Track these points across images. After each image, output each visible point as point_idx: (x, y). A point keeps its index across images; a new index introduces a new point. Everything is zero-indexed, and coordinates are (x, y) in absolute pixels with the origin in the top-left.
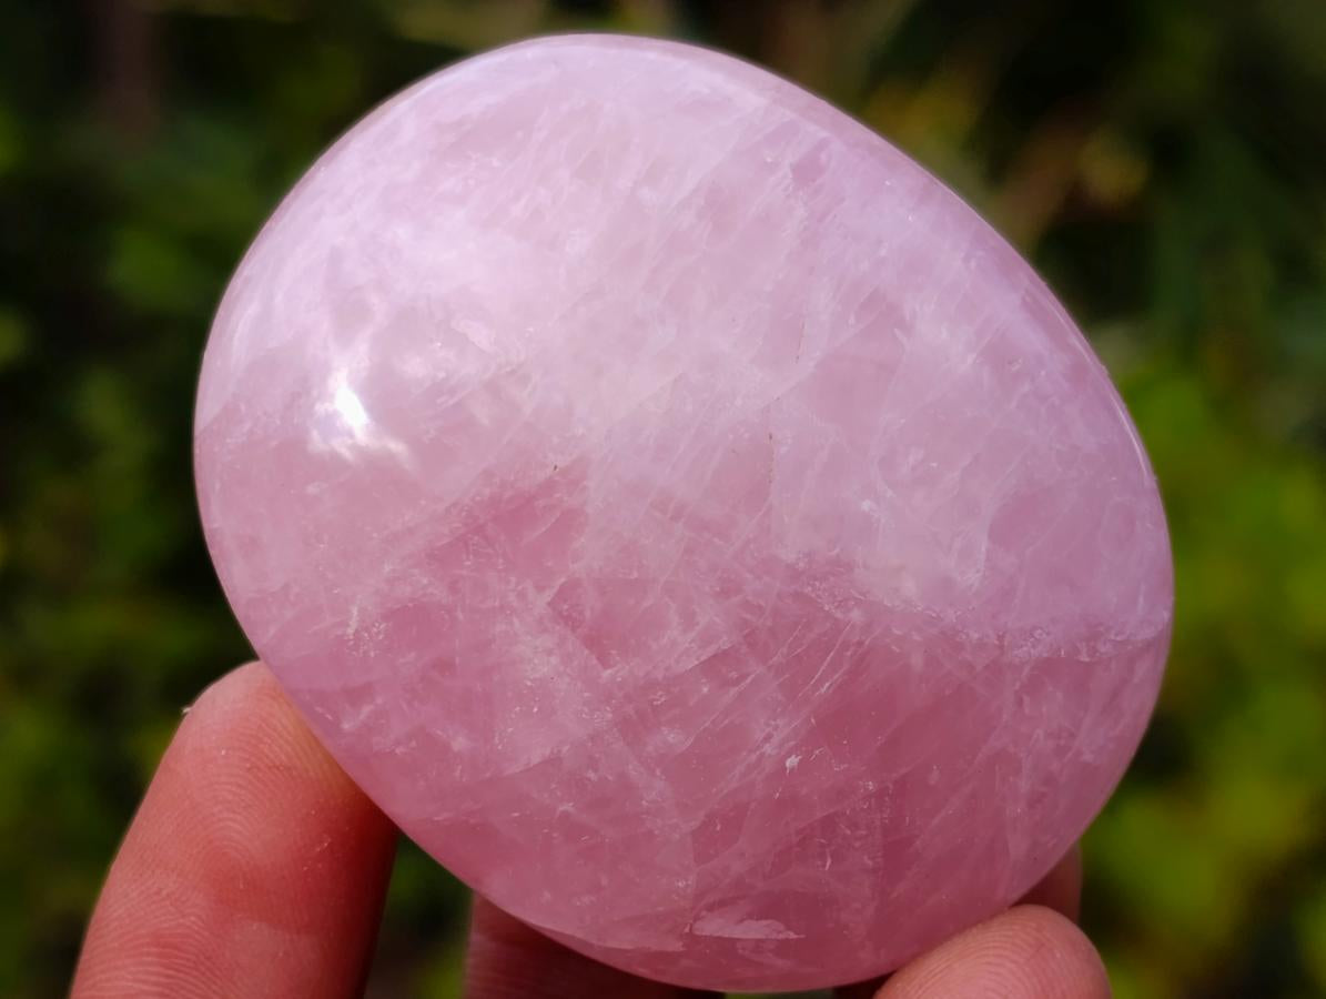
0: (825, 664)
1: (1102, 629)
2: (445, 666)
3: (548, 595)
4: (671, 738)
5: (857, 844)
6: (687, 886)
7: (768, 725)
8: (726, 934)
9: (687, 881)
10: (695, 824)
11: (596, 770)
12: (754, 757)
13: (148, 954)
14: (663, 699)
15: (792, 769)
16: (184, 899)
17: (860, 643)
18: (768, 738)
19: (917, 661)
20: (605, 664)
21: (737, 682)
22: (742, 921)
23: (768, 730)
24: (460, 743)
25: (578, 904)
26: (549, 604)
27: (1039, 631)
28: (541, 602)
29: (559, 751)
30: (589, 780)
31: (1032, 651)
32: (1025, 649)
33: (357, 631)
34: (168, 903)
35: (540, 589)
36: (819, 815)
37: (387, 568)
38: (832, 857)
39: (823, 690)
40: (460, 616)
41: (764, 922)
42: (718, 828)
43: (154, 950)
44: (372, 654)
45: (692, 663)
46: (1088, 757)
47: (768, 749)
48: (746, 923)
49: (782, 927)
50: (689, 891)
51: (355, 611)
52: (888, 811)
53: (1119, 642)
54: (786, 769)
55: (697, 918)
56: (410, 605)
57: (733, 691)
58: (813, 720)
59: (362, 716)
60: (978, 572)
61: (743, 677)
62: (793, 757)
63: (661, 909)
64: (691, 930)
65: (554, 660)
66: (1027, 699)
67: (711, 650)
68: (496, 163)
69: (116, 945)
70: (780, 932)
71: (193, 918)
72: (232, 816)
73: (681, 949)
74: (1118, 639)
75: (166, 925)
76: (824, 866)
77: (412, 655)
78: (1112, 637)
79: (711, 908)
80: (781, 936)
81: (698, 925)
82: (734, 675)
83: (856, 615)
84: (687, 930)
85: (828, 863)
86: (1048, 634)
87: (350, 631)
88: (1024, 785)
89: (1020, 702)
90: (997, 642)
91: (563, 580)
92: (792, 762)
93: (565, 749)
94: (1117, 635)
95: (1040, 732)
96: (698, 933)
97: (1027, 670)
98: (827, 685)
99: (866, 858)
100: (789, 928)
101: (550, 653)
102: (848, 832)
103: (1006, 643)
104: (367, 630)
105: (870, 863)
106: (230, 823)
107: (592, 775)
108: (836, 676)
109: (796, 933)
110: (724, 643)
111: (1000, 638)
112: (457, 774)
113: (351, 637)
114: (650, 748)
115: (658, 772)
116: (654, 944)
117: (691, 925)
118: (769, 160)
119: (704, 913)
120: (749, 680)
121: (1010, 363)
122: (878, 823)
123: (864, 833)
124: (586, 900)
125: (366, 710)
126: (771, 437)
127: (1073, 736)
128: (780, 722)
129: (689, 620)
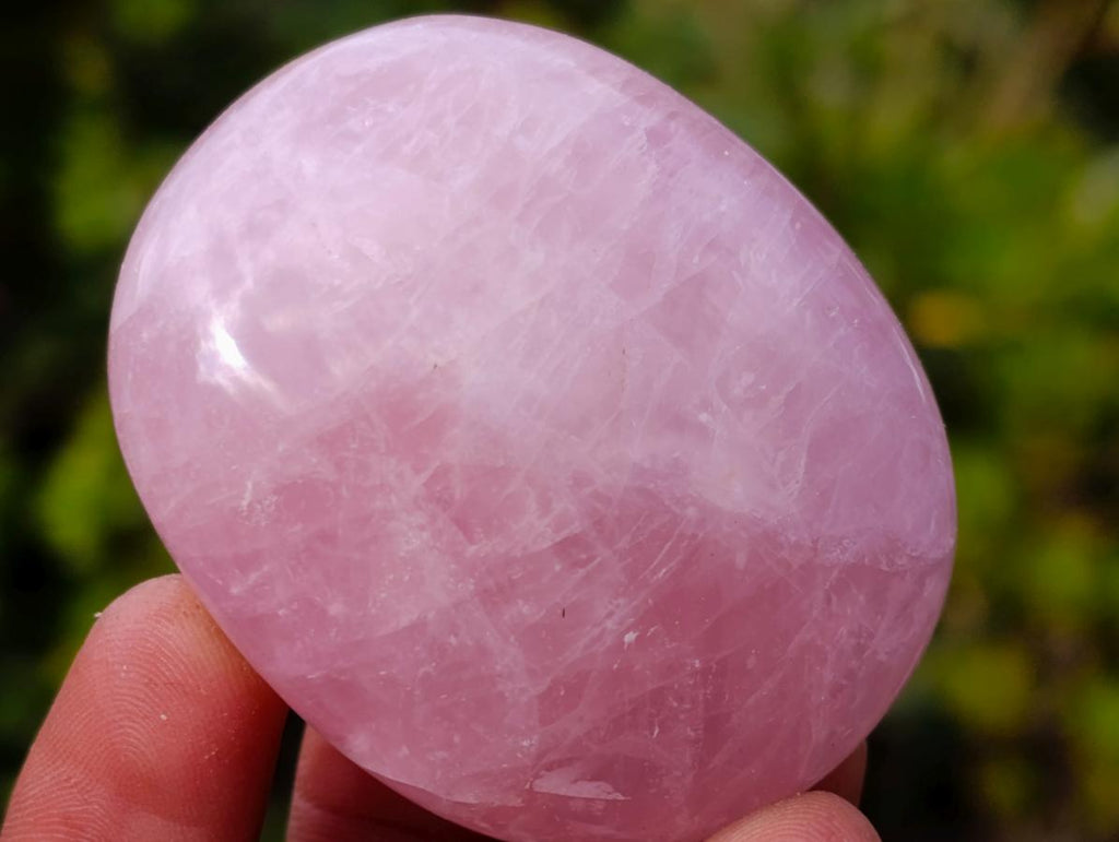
0: (664, 552)
1: (900, 544)
2: (327, 537)
3: (424, 476)
4: (525, 610)
5: (682, 717)
6: (531, 745)
7: (611, 603)
8: (563, 791)
9: (531, 740)
10: (542, 688)
11: (456, 635)
12: (597, 631)
13: (57, 831)
14: (520, 575)
15: (630, 645)
16: (89, 788)
17: (694, 536)
18: (610, 615)
19: (741, 559)
20: (471, 541)
21: (583, 564)
22: (576, 781)
23: (610, 607)
24: (336, 609)
25: (432, 759)
26: (425, 484)
27: (847, 541)
28: (416, 483)
29: (425, 617)
30: (450, 644)
31: (841, 557)
32: (835, 554)
33: (250, 505)
34: (75, 790)
35: (417, 471)
36: (650, 686)
37: (281, 448)
38: (660, 727)
39: (661, 574)
40: (344, 492)
41: (596, 784)
42: (562, 693)
43: (62, 828)
44: (263, 524)
45: (547, 544)
46: (882, 657)
47: (610, 624)
48: (579, 783)
49: (610, 789)
50: (533, 750)
51: (250, 485)
52: (711, 687)
53: (913, 557)
54: (623, 643)
55: (537, 776)
56: (300, 481)
57: (581, 572)
58: (650, 601)
59: (250, 582)
60: (797, 482)
61: (590, 559)
62: (631, 633)
63: (505, 766)
64: (531, 786)
65: (425, 535)
66: (834, 598)
67: (565, 533)
68: (390, 109)
69: (32, 819)
70: (609, 793)
71: (96, 807)
72: (131, 724)
73: (522, 805)
74: (914, 554)
75: (72, 809)
76: (652, 734)
77: (298, 527)
78: (908, 552)
79: (549, 768)
80: (610, 797)
81: (537, 782)
82: (584, 556)
83: (691, 512)
84: (527, 786)
85: (656, 732)
86: (855, 544)
87: (245, 503)
88: (828, 676)
89: (829, 601)
90: (811, 545)
91: (438, 463)
92: (630, 637)
93: (431, 615)
94: (912, 551)
95: (843, 630)
96: (537, 789)
97: (835, 573)
98: (664, 571)
99: (689, 729)
100: (617, 790)
101: (422, 528)
102: (675, 704)
103: (819, 547)
104: (260, 502)
105: (692, 734)
106: (130, 731)
107: (453, 640)
108: (672, 564)
109: (624, 795)
110: (576, 528)
111: (815, 542)
112: (333, 634)
113: (245, 508)
114: (506, 617)
115: (512, 639)
116: (496, 800)
117: (532, 782)
118: (627, 123)
119: (543, 772)
120: (596, 562)
121: (829, 309)
122: (701, 698)
123: (688, 706)
124: (441, 754)
125: (253, 577)
126: (624, 352)
127: (871, 636)
128: (621, 601)
129: (545, 506)
